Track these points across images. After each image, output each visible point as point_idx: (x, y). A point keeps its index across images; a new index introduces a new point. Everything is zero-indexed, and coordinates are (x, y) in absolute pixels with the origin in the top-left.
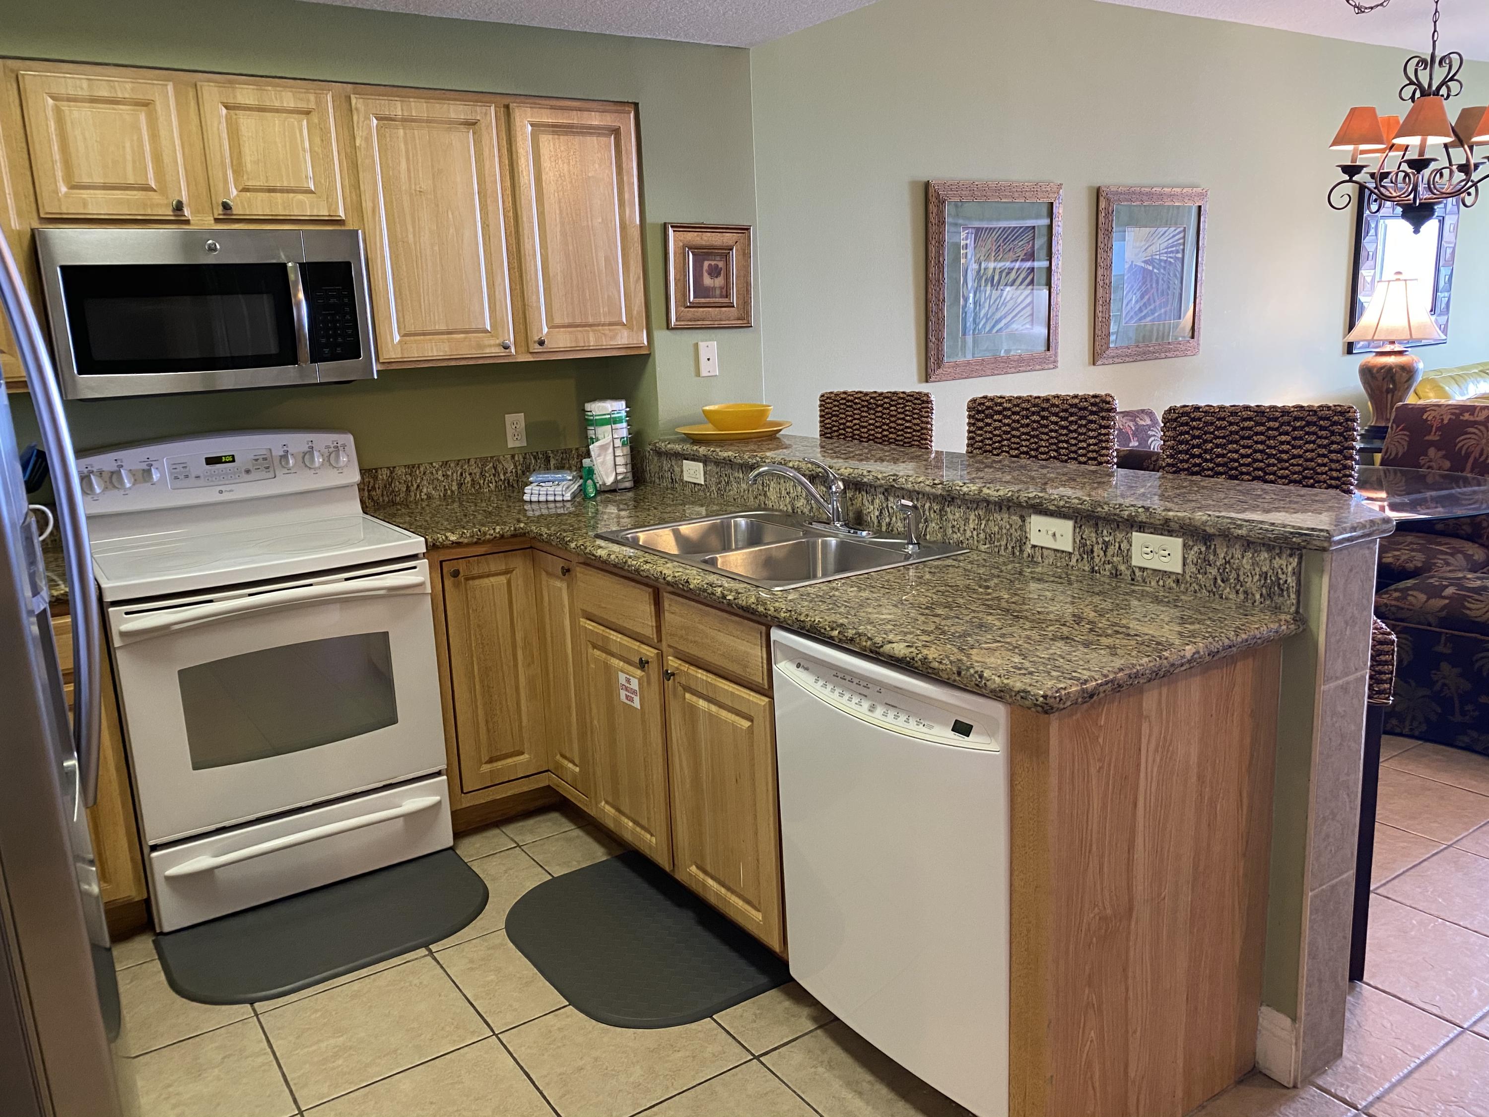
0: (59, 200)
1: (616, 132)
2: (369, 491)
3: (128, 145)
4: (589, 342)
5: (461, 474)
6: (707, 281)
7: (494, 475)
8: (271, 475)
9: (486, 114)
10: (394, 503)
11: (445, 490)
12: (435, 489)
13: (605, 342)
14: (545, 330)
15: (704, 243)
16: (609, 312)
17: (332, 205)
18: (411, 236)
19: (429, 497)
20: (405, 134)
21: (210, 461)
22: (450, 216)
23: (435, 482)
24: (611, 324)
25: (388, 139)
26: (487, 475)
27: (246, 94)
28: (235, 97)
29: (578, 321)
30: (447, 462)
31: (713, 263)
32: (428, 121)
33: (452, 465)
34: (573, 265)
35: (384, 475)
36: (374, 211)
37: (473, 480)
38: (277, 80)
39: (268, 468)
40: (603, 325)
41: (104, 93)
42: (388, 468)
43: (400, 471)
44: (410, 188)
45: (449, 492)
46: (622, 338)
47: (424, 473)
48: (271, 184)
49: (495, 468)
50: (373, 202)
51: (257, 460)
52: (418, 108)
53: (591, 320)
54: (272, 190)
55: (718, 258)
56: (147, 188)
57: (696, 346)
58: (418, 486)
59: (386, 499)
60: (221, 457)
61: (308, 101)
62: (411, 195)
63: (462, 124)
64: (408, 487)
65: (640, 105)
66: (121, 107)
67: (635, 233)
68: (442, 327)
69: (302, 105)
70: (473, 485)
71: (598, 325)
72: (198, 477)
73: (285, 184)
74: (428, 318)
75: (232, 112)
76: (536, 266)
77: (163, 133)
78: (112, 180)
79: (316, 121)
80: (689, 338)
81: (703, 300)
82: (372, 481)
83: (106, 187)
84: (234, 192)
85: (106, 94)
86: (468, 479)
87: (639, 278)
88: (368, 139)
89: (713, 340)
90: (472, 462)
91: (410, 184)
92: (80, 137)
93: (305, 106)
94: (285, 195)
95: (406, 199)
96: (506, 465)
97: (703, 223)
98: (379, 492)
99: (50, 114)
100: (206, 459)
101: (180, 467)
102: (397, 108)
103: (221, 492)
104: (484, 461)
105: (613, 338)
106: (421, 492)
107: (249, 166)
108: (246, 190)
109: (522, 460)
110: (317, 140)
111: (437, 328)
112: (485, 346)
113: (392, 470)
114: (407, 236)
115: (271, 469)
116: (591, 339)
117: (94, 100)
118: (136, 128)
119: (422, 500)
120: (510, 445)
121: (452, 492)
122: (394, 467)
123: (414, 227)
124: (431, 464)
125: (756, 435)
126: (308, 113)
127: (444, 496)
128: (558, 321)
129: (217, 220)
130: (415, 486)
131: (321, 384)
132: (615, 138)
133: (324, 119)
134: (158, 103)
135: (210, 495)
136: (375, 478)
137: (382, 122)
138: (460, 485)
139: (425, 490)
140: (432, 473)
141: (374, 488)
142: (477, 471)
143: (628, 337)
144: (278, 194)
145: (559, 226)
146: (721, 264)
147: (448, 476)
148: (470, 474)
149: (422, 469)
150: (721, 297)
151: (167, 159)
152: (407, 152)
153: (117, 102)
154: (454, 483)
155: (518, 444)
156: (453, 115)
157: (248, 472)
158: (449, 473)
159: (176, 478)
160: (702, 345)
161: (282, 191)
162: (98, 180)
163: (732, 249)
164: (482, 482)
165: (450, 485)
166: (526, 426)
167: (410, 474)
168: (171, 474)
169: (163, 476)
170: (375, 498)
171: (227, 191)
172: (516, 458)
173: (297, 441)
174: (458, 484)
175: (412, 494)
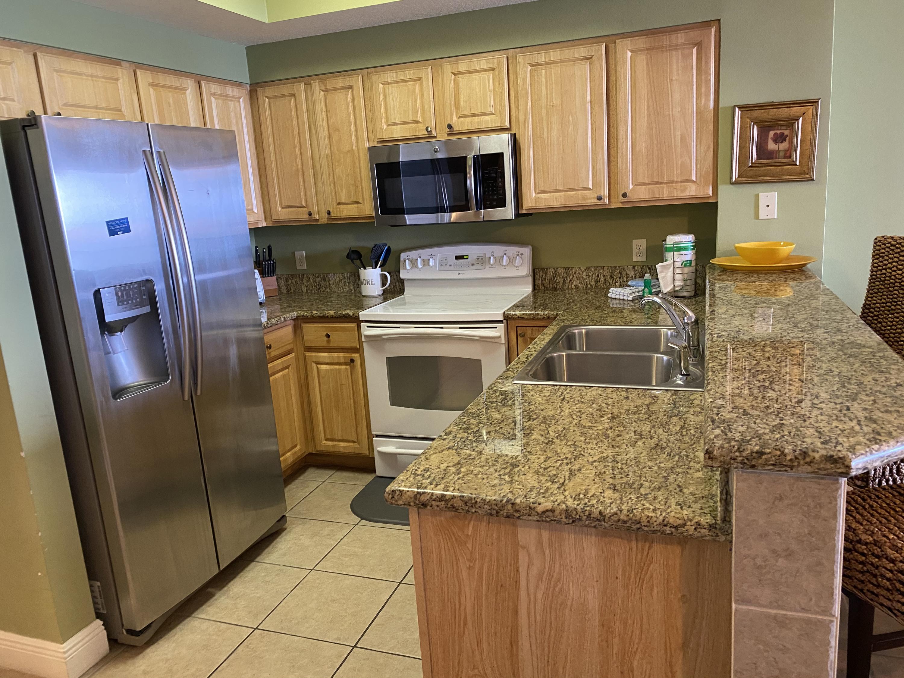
0: (382, 132)
1: (699, 45)
2: (542, 280)
3: (410, 101)
4: (663, 195)
5: (598, 276)
6: (772, 146)
7: (620, 278)
8: (483, 267)
9: (598, 50)
10: (555, 289)
11: (587, 284)
12: (581, 283)
13: (677, 194)
14: (631, 187)
15: (770, 117)
16: (681, 173)
17: (502, 120)
18: (546, 134)
19: (576, 287)
20: (546, 72)
21: (457, 258)
22: (571, 119)
23: (581, 279)
24: (682, 182)
25: (536, 77)
26: (615, 277)
27: (463, 66)
28: (458, 68)
29: (655, 180)
30: (589, 268)
31: (778, 132)
32: (561, 62)
33: (592, 269)
34: (655, 142)
35: (551, 272)
36: (525, 121)
37: (605, 280)
38: (481, 55)
39: (482, 263)
40: (677, 182)
41: (402, 78)
42: (554, 268)
43: (560, 271)
44: (547, 105)
45: (589, 286)
46: (690, 191)
47: (575, 273)
48: (473, 112)
49: (621, 274)
50: (525, 115)
51: (478, 259)
52: (555, 55)
53: (666, 179)
54: (473, 116)
55: (784, 128)
56: (417, 122)
57: (757, 197)
58: (571, 280)
59: (551, 286)
60: (463, 256)
61: (494, 63)
62: (547, 108)
63: (582, 59)
64: (564, 280)
65: (721, 21)
66: (409, 83)
67: (710, 116)
68: (560, 187)
69: (490, 66)
70: (605, 283)
71: (673, 183)
72: (451, 265)
73: (479, 112)
74: (552, 183)
75: (457, 76)
76: (627, 145)
77: (425, 93)
78: (404, 120)
79: (497, 74)
80: (749, 190)
81: (765, 161)
82: (544, 275)
83: (401, 124)
84: (455, 118)
85: (403, 78)
86: (602, 278)
87: (709, 148)
88: (524, 80)
89: (774, 191)
90: (606, 268)
91: (547, 102)
92: (391, 101)
93: (492, 66)
94: (480, 117)
95: (544, 111)
96: (629, 272)
97: (772, 102)
98: (548, 282)
99: (381, 91)
100: (456, 256)
101: (444, 260)
102: (542, 58)
103: (459, 274)
104: (614, 268)
105: (683, 191)
106: (572, 284)
107: (462, 103)
108: (460, 117)
109: (640, 270)
110: (497, 84)
111: (558, 188)
112: (587, 199)
113: (556, 269)
114: (543, 134)
115: (484, 264)
116: (665, 192)
117: (398, 82)
118: (414, 92)
119: (572, 289)
120: (635, 259)
121: (591, 285)
122: (557, 268)
123: (547, 128)
124: (580, 268)
125: (767, 269)
126: (493, 70)
127: (586, 288)
128: (640, 181)
129: (449, 135)
130: (569, 280)
131: (484, 221)
132: (697, 49)
133: (501, 72)
134: (424, 78)
135: (453, 275)
136: (546, 274)
137: (533, 68)
138: (597, 282)
139: (574, 283)
140: (579, 273)
141: (545, 279)
142: (608, 274)
143: (696, 190)
144: (476, 117)
145: (646, 117)
146: (786, 132)
147: (589, 276)
148: (604, 276)
149: (574, 271)
150: (785, 157)
151: (426, 106)
152: (546, 82)
153: (407, 81)
154: (593, 281)
155: (639, 259)
156: (576, 55)
157: (473, 265)
158: (590, 274)
159: (442, 265)
160: (762, 196)
161: (478, 115)
162: (397, 120)
163: (798, 120)
164: (611, 281)
165: (590, 281)
166: (647, 248)
167: (566, 273)
168: (440, 262)
169: (436, 263)
170: (545, 285)
171: (451, 119)
172: (636, 268)
173: (498, 250)
174: (595, 281)
175: (567, 285)
